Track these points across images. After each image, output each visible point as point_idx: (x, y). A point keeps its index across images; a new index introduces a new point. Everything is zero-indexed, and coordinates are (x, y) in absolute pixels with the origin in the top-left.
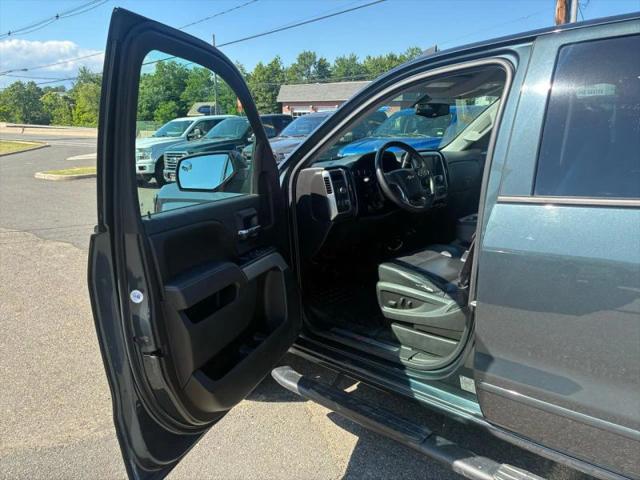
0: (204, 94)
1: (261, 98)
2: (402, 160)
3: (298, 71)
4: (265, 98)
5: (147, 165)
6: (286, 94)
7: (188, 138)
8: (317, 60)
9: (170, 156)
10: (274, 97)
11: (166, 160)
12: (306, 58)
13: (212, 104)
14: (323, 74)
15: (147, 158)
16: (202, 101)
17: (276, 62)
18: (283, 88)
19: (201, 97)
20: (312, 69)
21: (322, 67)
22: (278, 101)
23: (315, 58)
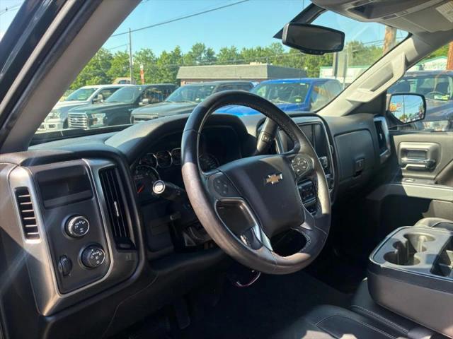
0: (125, 72)
1: (165, 76)
2: (258, 132)
3: (193, 57)
4: (168, 76)
5: (56, 124)
6: (183, 73)
7: (93, 102)
8: (206, 49)
9: (73, 116)
10: (175, 75)
11: (69, 120)
12: (198, 48)
13: (129, 79)
14: (211, 58)
15: (57, 117)
16: (122, 76)
17: (178, 50)
18: (182, 68)
19: (123, 74)
20: (203, 55)
21: (210, 54)
22: (178, 78)
23: (204, 48)
